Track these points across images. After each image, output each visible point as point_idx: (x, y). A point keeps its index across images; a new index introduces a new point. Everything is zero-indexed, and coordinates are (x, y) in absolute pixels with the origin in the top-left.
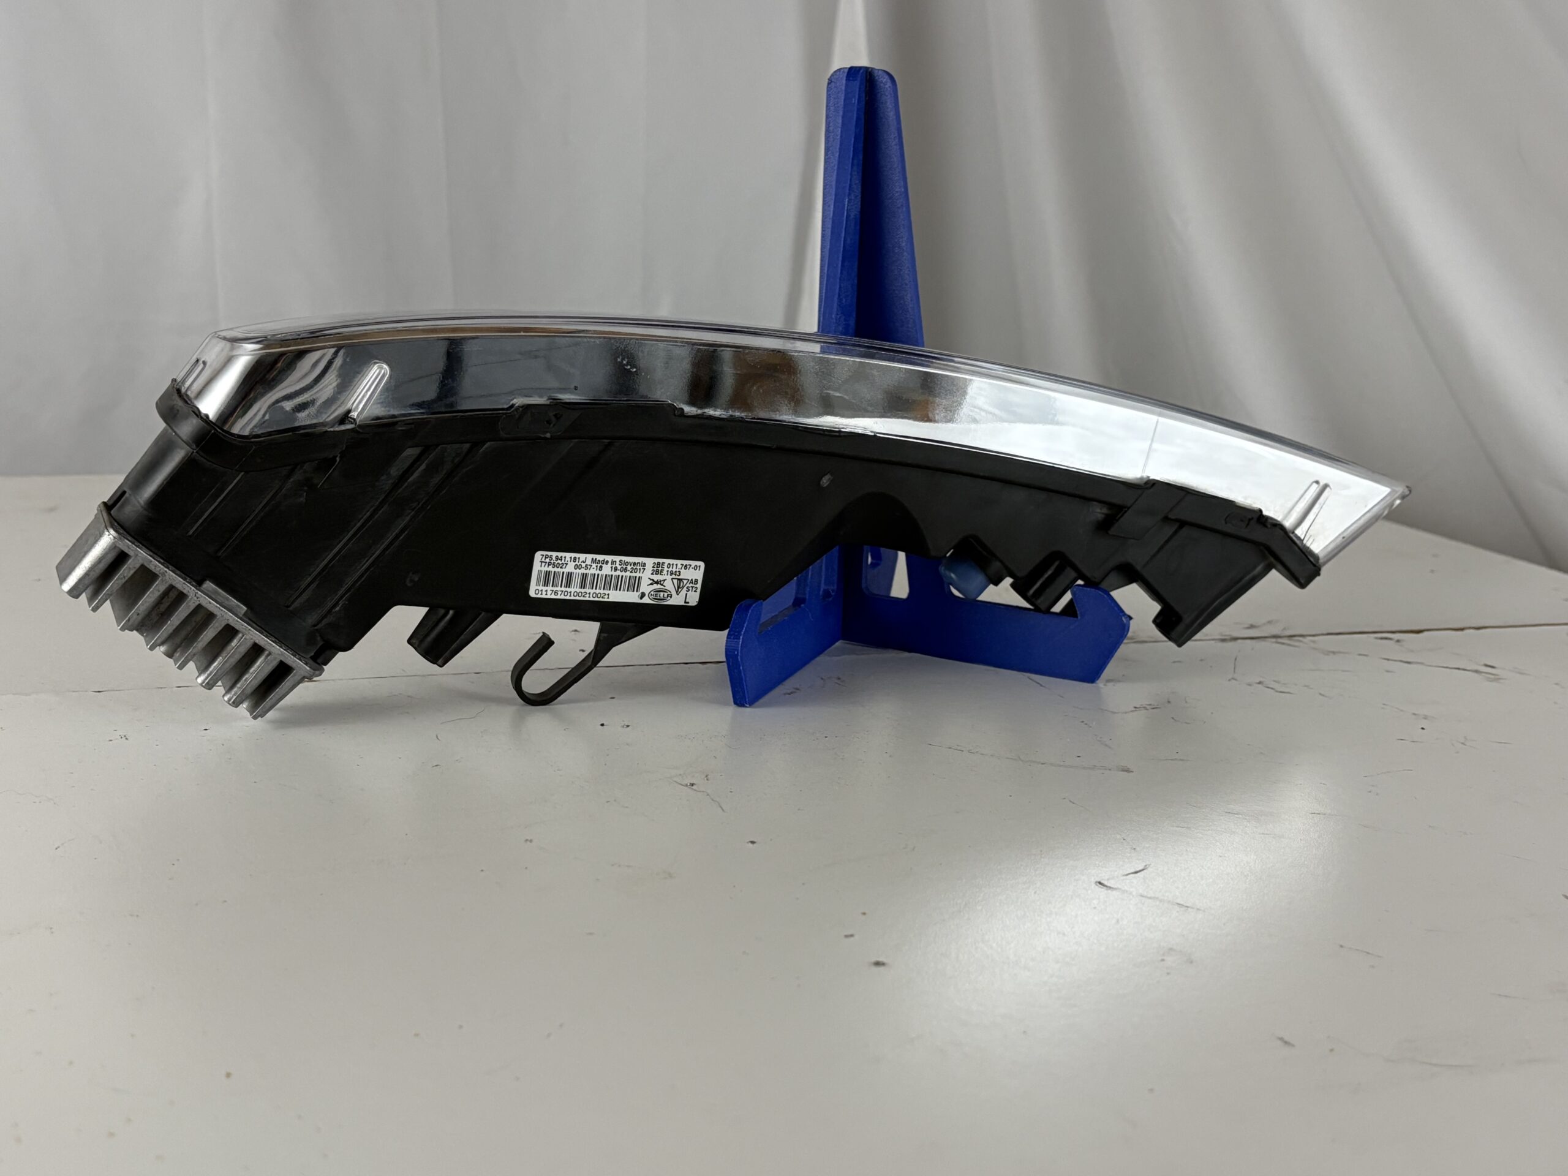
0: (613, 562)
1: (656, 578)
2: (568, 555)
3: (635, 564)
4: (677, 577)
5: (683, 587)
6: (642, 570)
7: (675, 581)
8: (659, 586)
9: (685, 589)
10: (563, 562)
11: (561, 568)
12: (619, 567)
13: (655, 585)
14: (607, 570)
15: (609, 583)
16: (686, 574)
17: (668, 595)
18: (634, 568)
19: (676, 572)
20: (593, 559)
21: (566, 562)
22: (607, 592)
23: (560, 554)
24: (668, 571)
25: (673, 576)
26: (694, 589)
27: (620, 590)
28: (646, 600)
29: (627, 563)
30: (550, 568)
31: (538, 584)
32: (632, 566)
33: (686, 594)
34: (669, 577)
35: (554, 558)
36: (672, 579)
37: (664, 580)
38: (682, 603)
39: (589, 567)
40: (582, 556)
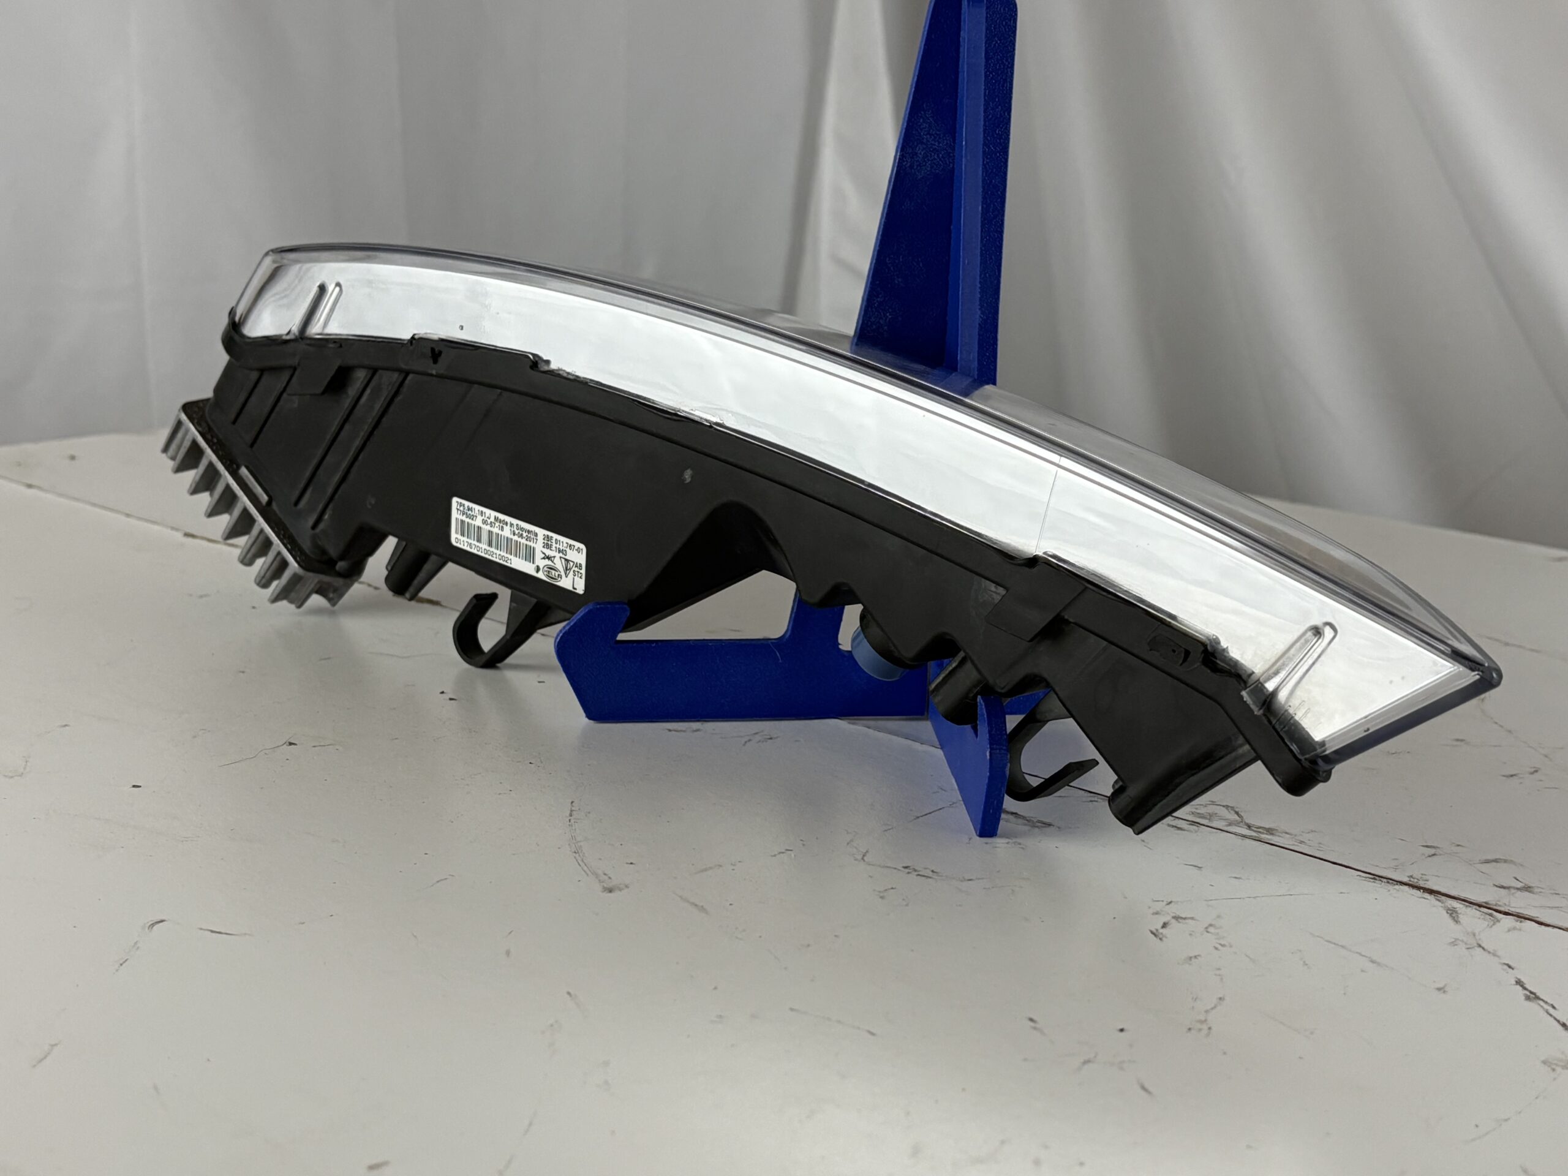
0: (512, 525)
1: (548, 552)
2: (477, 508)
3: (529, 532)
4: (563, 556)
5: (570, 569)
6: (535, 541)
7: (563, 560)
8: (550, 563)
9: (572, 572)
10: (473, 513)
11: (472, 519)
12: (517, 532)
13: (547, 560)
14: (507, 532)
15: (511, 547)
16: (572, 555)
17: (559, 575)
18: (529, 535)
19: (563, 550)
20: (495, 517)
21: (475, 515)
22: (510, 557)
23: (471, 505)
24: (556, 547)
25: (561, 555)
26: (580, 575)
27: (519, 557)
28: (541, 575)
29: (522, 529)
30: (464, 518)
31: (457, 532)
32: (527, 534)
33: (574, 579)
34: (558, 555)
35: (466, 508)
36: (561, 557)
37: (554, 557)
38: (570, 588)
39: (493, 524)
40: (488, 512)
